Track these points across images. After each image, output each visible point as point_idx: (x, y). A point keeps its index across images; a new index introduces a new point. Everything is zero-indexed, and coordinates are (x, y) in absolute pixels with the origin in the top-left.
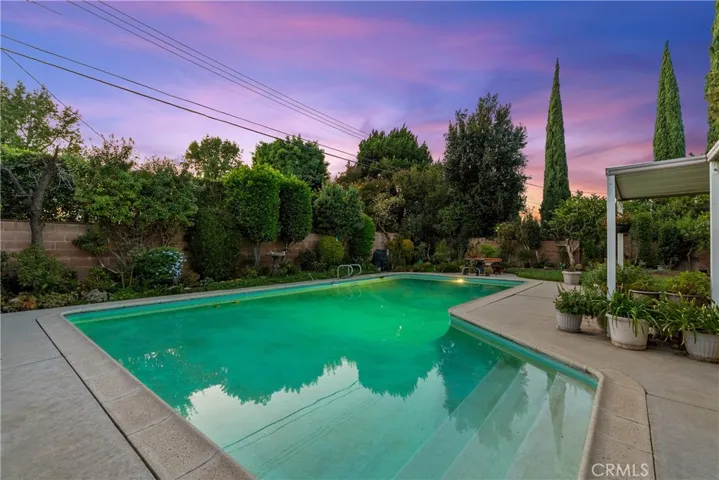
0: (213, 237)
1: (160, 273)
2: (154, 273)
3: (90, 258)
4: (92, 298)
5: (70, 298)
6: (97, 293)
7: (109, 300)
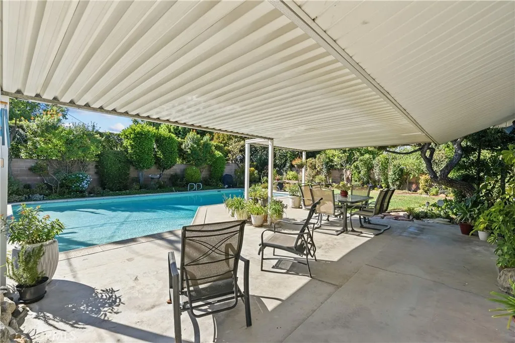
0: (111, 166)
1: (75, 186)
2: (71, 186)
3: (39, 178)
4: (35, 199)
5: (23, 198)
6: (38, 196)
7: (43, 200)
